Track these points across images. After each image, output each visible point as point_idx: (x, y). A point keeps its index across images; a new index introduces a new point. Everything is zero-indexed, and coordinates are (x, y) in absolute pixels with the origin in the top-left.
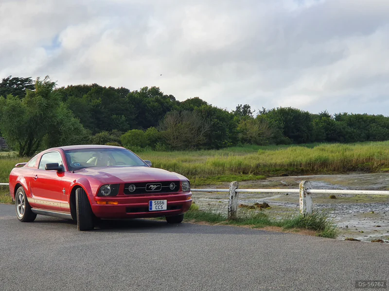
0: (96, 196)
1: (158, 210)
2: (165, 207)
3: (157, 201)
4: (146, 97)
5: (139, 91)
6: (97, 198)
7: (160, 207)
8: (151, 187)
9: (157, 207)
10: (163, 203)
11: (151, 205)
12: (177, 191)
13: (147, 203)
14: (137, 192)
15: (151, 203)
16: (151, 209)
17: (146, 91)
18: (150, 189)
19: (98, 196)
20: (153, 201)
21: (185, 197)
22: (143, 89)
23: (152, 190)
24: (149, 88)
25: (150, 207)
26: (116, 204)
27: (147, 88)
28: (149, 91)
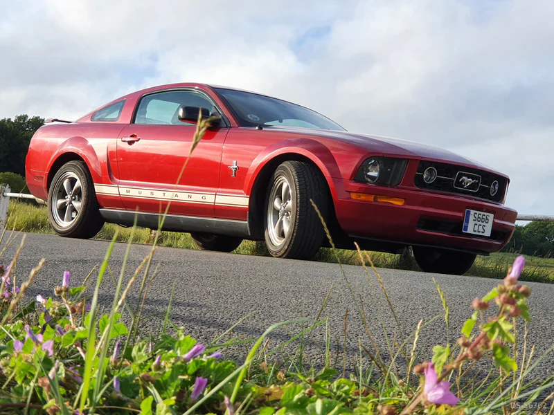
0: (351, 179)
1: (477, 233)
2: (488, 230)
3: (478, 212)
4: (24, 129)
5: (13, 120)
6: (352, 184)
7: (481, 228)
8: (463, 181)
9: (476, 229)
10: (487, 221)
11: (468, 220)
13: (461, 215)
14: (439, 185)
15: (469, 213)
16: (466, 229)
17: (24, 121)
18: (460, 184)
19: (356, 181)
20: (472, 212)
22: (19, 118)
23: (462, 186)
24: (30, 117)
25: (464, 224)
26: (398, 203)
27: (26, 116)
28: (29, 122)
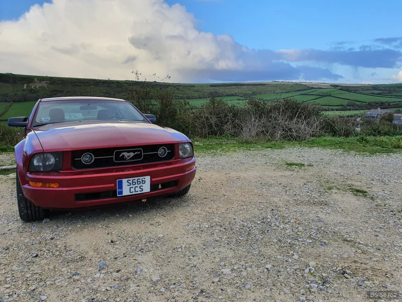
1: (134, 193)
2: (147, 188)
7: (138, 189)
8: (123, 156)
10: (143, 182)
11: (121, 187)
12: (170, 159)
13: (113, 185)
15: (121, 183)
16: (121, 193)
21: (183, 169)
25: (118, 190)
